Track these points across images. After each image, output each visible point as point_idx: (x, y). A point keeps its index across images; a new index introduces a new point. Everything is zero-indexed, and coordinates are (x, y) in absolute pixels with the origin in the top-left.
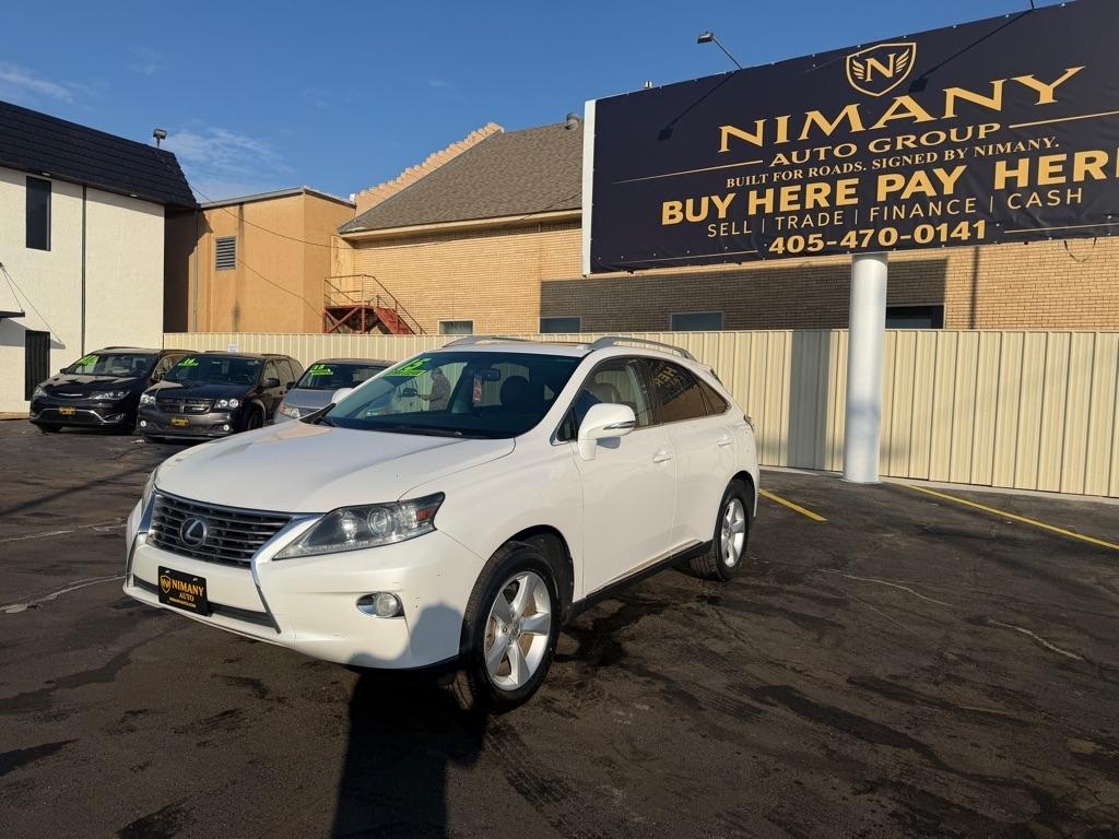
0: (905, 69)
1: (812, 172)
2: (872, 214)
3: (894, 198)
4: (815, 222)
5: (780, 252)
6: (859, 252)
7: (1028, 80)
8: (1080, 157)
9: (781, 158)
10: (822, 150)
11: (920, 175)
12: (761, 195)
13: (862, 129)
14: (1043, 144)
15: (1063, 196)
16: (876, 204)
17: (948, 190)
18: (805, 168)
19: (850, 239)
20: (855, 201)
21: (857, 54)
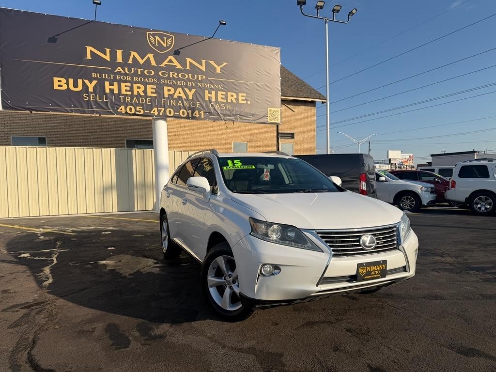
0: (171, 45)
1: (135, 79)
2: (163, 102)
3: (171, 96)
4: (139, 101)
5: (123, 112)
6: (158, 117)
7: (212, 62)
8: (229, 94)
9: (120, 69)
10: (139, 70)
11: (180, 89)
12: (111, 84)
13: (155, 65)
14: (218, 86)
15: (225, 106)
16: (164, 98)
17: (190, 97)
18: (132, 76)
19: (155, 111)
20: (155, 95)
21: (151, 33)
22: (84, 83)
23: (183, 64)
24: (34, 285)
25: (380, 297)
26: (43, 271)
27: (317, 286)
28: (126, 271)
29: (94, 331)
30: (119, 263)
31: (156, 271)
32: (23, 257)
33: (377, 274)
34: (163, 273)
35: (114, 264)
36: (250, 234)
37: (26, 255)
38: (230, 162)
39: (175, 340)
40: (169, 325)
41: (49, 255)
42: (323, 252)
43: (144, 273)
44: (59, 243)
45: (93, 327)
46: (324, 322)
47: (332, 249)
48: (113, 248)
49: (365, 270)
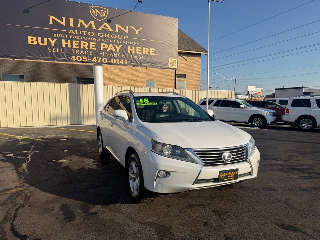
0: (106, 15)
1: (82, 38)
2: (100, 53)
3: (105, 50)
4: (84, 53)
5: (74, 60)
6: (97, 64)
7: (133, 27)
8: (144, 49)
9: (72, 31)
10: (85, 32)
11: (111, 45)
12: (66, 41)
13: (95, 29)
14: (137, 44)
15: (141, 57)
16: (101, 51)
17: (118, 51)
18: (80, 36)
19: (95, 60)
20: (95, 49)
21: (93, 7)
22: (48, 40)
23: (114, 28)
24: (15, 176)
25: (235, 189)
26: (22, 166)
27: (193, 185)
28: (75, 168)
29: (53, 209)
30: (71, 162)
31: (94, 167)
32: (9, 156)
33: (232, 177)
34: (99, 169)
35: (68, 162)
36: (151, 151)
37: (11, 155)
38: (141, 100)
39: (104, 216)
40: (101, 206)
41: (26, 155)
42: (197, 163)
43: (86, 168)
44: (32, 147)
45: (53, 206)
46: (199, 205)
47: (203, 161)
48: (67, 151)
49: (224, 175)
